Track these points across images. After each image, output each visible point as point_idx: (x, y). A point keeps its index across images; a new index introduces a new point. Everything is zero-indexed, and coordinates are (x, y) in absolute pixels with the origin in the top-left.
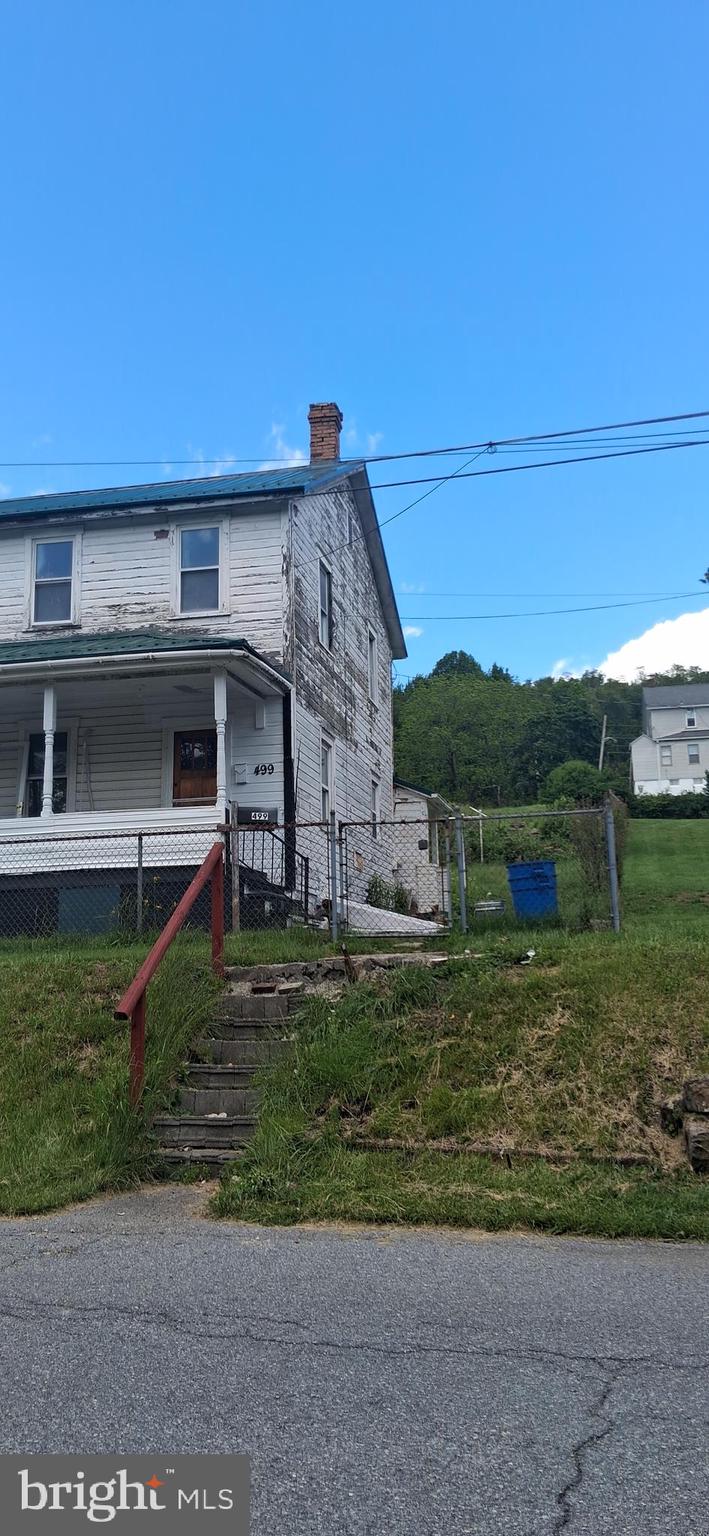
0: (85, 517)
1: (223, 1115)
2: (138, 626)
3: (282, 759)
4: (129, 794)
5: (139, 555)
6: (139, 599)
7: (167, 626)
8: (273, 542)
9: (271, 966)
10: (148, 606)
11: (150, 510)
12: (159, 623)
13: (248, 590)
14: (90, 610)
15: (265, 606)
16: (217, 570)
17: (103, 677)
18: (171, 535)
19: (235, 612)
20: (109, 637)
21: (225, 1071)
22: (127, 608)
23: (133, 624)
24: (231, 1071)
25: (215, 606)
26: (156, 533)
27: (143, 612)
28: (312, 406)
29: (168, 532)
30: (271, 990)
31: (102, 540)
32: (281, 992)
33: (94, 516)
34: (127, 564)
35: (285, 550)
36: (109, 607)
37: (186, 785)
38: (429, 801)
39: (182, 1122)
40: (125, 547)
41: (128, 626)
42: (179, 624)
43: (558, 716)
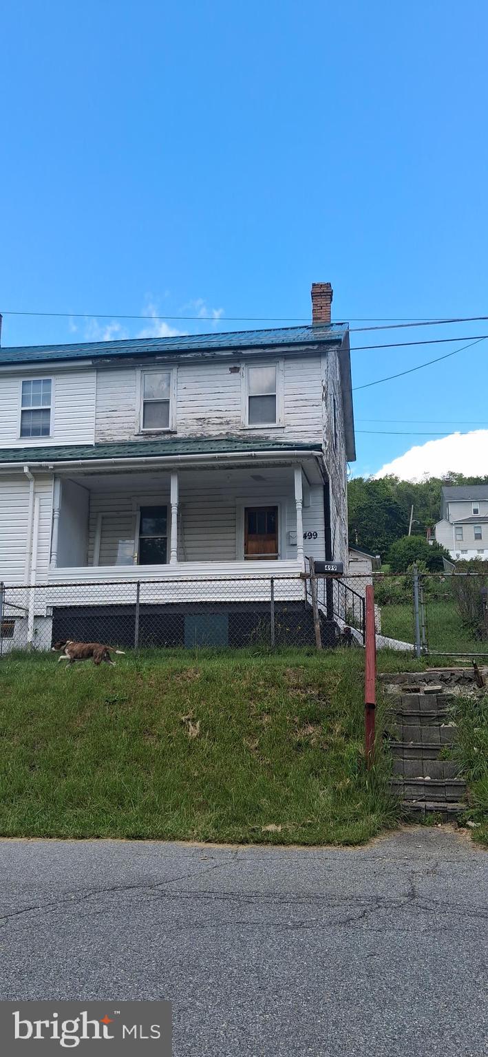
0: (182, 356)
1: (428, 778)
2: (218, 433)
3: (323, 528)
4: (212, 550)
5: (218, 384)
6: (218, 414)
7: (239, 433)
8: (316, 377)
9: (414, 674)
10: (225, 420)
11: (230, 353)
12: (232, 432)
13: (297, 410)
14: (183, 421)
15: (310, 421)
16: (275, 395)
17: (213, 468)
18: (241, 370)
19: (288, 425)
20: (197, 440)
21: (416, 747)
22: (210, 420)
23: (214, 431)
24: (419, 747)
25: (274, 421)
26: (230, 369)
27: (221, 424)
28: (314, 285)
29: (239, 368)
30: (417, 690)
31: (191, 373)
32: (426, 692)
33: (189, 356)
34: (209, 391)
35: (324, 383)
36: (197, 419)
37: (253, 545)
38: (372, 560)
39: (406, 782)
40: (206, 378)
41: (211, 433)
42: (247, 433)
43: (379, 505)
